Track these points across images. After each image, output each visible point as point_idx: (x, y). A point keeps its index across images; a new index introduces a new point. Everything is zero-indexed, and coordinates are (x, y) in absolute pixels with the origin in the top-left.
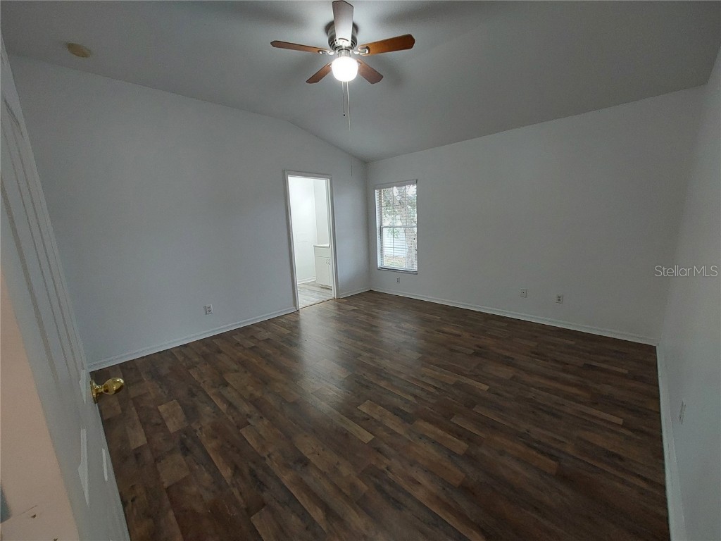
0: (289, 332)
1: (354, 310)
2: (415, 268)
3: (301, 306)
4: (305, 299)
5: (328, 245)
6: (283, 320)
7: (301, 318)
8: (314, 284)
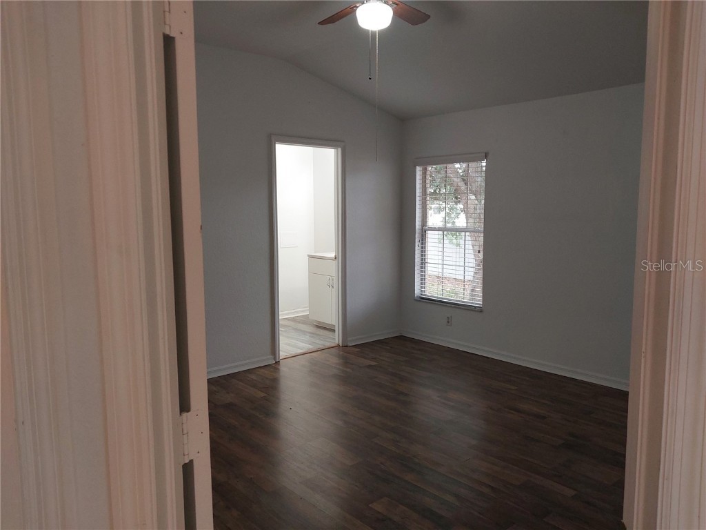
0: (263, 395)
1: (370, 367)
2: (478, 301)
3: (282, 354)
4: (290, 344)
5: (333, 255)
6: (253, 377)
7: (282, 374)
8: (304, 320)
